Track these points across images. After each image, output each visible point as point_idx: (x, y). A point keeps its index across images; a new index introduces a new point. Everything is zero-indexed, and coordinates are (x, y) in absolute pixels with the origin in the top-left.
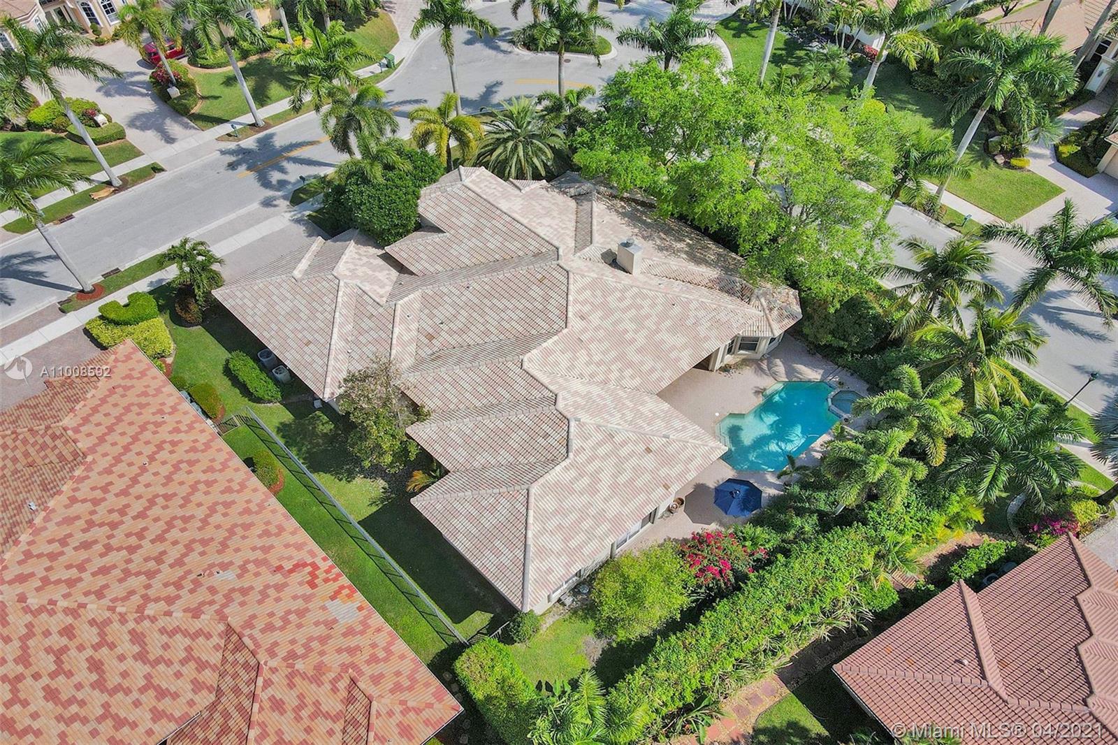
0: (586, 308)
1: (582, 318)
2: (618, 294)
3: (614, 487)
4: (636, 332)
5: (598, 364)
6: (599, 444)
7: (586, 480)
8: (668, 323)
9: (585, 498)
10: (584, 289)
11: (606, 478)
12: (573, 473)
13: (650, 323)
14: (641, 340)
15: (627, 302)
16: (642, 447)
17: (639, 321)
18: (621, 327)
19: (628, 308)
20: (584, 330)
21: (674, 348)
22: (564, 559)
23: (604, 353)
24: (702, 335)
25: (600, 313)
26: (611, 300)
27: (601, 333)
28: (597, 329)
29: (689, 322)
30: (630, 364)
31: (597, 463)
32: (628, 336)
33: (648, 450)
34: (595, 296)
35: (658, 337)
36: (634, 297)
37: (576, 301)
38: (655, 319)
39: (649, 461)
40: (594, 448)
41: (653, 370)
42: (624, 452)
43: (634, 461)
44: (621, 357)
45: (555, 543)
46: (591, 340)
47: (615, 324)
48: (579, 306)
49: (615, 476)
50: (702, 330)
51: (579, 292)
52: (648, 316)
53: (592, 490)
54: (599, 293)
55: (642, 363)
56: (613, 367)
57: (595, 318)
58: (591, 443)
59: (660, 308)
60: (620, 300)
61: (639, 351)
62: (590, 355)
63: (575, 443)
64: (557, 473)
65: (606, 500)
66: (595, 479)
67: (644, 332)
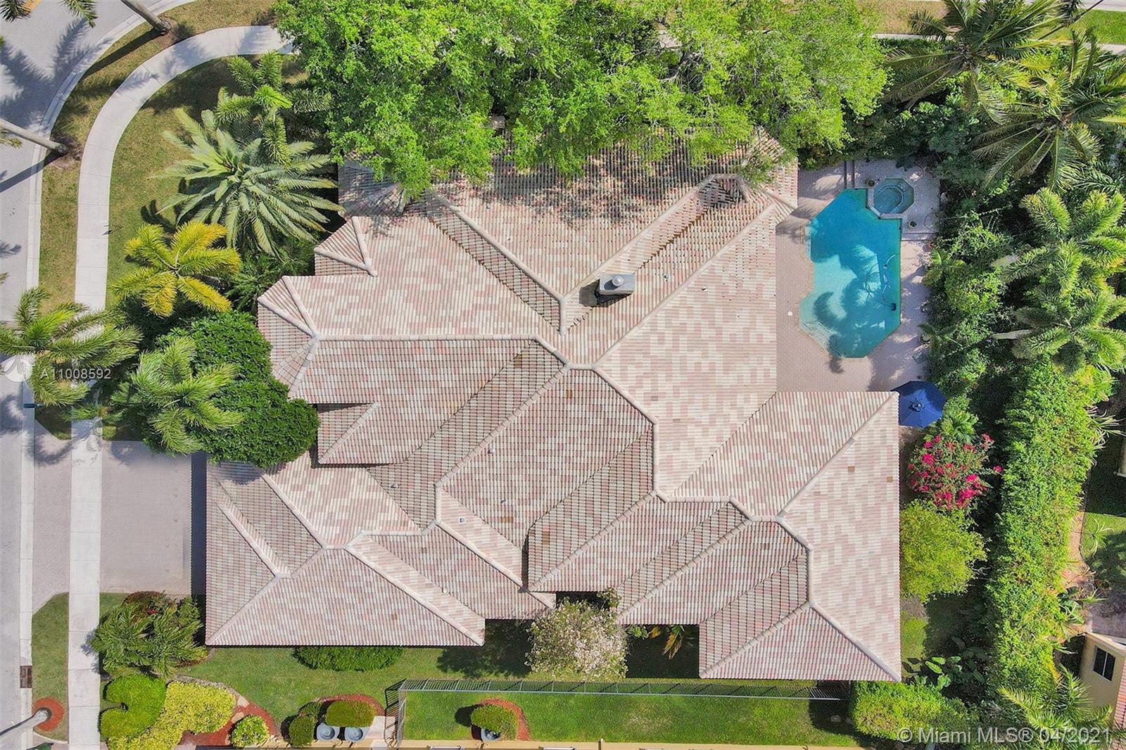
0: (647, 386)
1: (655, 398)
2: (654, 338)
3: (860, 528)
4: (705, 355)
5: (712, 423)
6: (817, 511)
7: (838, 549)
8: (719, 313)
9: (852, 561)
10: (624, 369)
11: (848, 529)
12: (825, 556)
13: (707, 333)
14: (718, 358)
15: (669, 336)
16: (845, 472)
17: (697, 343)
18: (691, 367)
19: (676, 340)
20: (669, 407)
21: (747, 331)
22: (885, 617)
23: (705, 408)
24: (753, 290)
25: (662, 376)
26: (655, 350)
27: (684, 393)
28: (676, 393)
29: (732, 291)
30: (734, 391)
31: (831, 527)
32: (705, 369)
33: (851, 469)
34: (639, 365)
35: (726, 338)
36: (668, 324)
37: (632, 390)
38: (705, 323)
39: (861, 476)
40: (817, 519)
41: (754, 375)
42: (837, 494)
43: (851, 491)
44: (721, 393)
45: (869, 615)
46: (684, 410)
47: (683, 369)
48: (640, 392)
49: (852, 519)
50: (750, 285)
51: (624, 377)
52: (698, 328)
53: (849, 549)
54: (639, 358)
55: (740, 378)
56: (726, 410)
57: (665, 387)
58: (810, 518)
59: (697, 307)
60: (661, 340)
61: (727, 370)
62: (698, 424)
63: (801, 533)
64: (817, 570)
65: (865, 543)
66: (843, 539)
67: (712, 347)
